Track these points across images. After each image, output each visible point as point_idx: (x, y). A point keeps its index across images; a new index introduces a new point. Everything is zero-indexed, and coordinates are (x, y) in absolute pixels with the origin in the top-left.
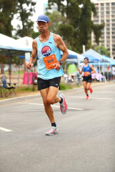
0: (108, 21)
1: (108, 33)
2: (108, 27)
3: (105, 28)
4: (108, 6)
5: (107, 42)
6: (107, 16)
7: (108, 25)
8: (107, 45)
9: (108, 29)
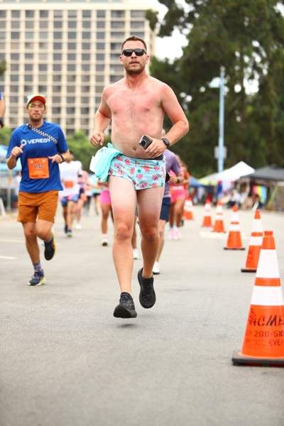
0: (15, 56)
1: (15, 89)
2: (15, 73)
3: (8, 73)
4: (15, 19)
5: (11, 112)
6: (12, 43)
7: (16, 67)
8: (12, 120)
9: (15, 78)
